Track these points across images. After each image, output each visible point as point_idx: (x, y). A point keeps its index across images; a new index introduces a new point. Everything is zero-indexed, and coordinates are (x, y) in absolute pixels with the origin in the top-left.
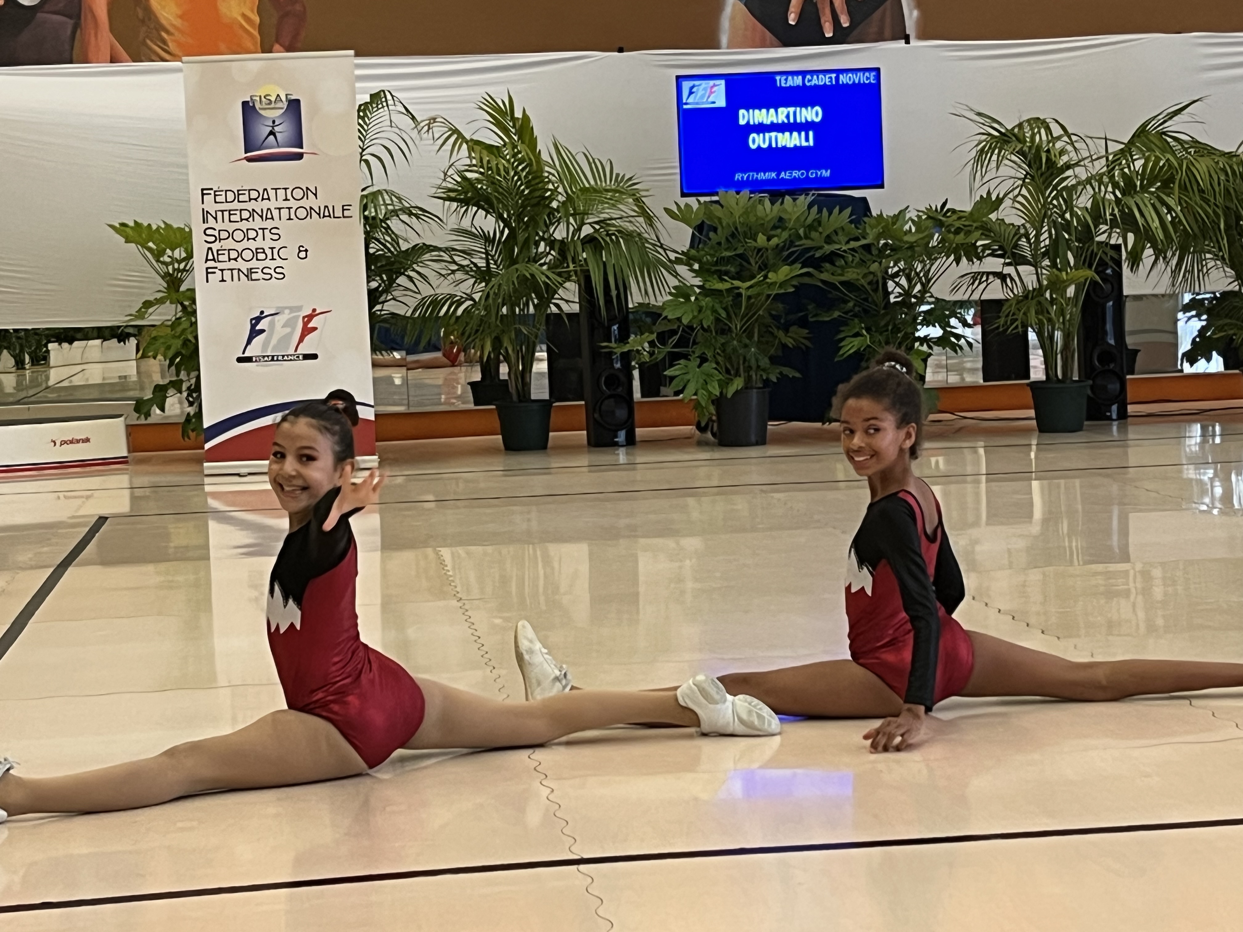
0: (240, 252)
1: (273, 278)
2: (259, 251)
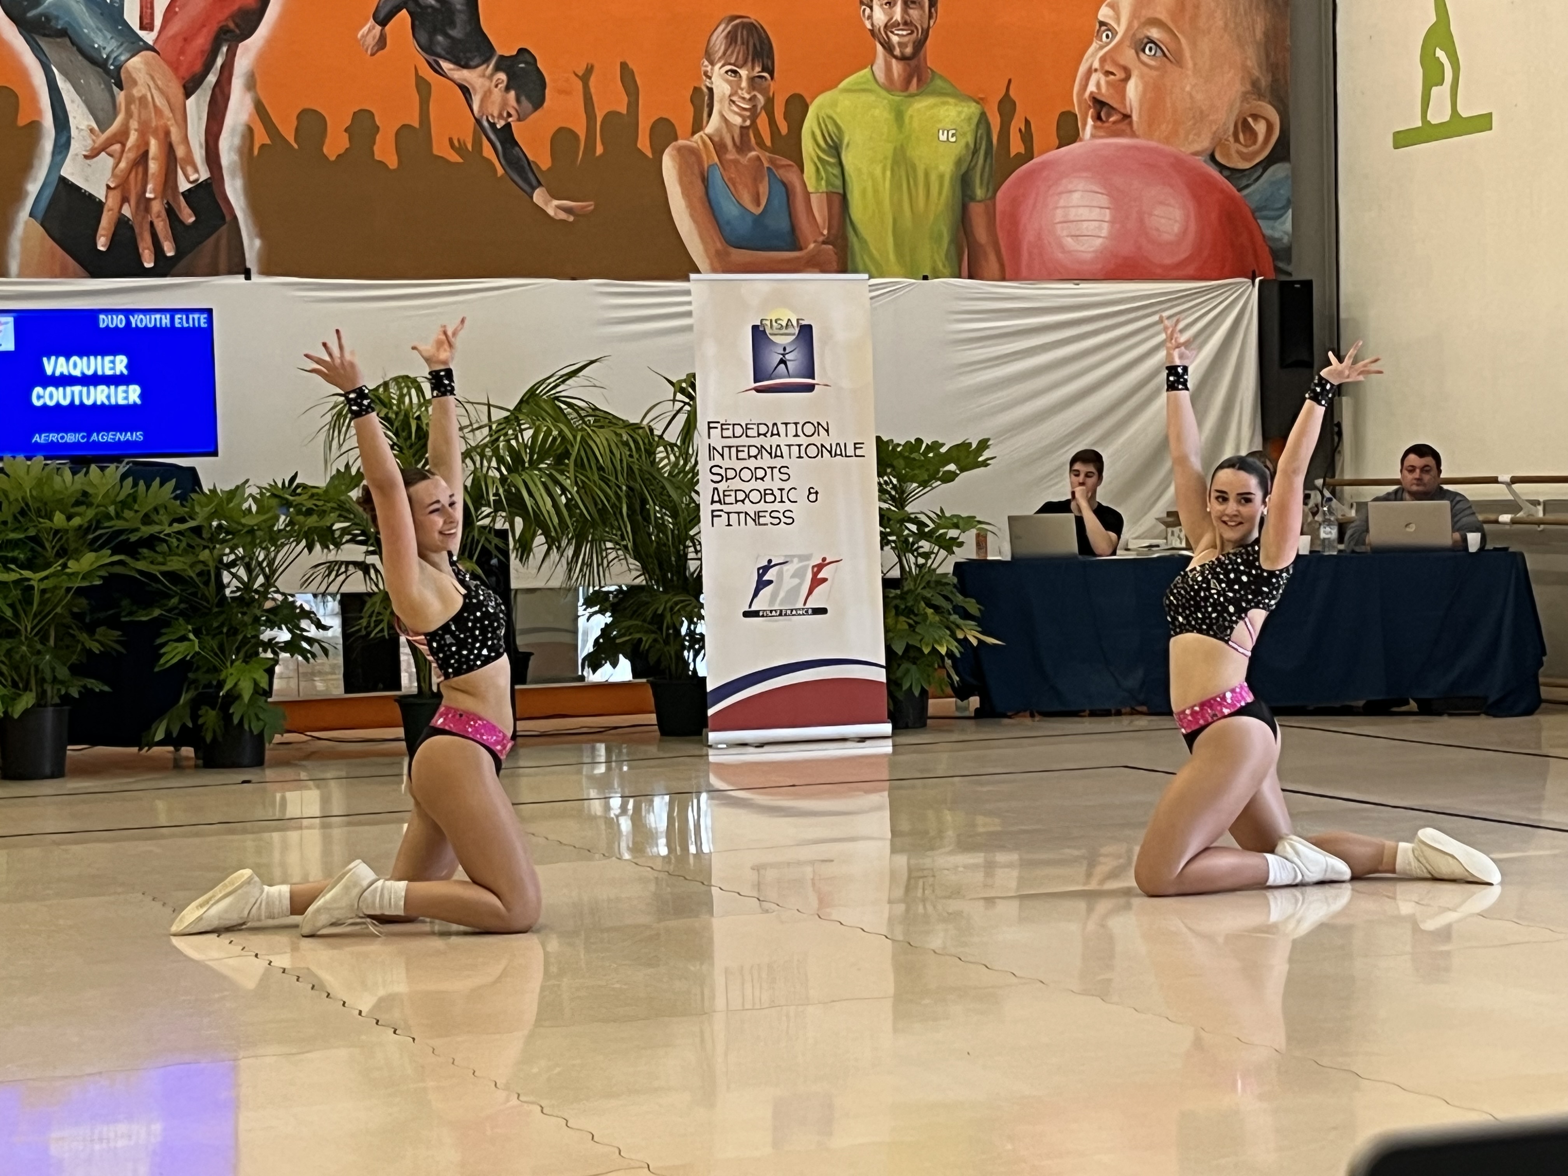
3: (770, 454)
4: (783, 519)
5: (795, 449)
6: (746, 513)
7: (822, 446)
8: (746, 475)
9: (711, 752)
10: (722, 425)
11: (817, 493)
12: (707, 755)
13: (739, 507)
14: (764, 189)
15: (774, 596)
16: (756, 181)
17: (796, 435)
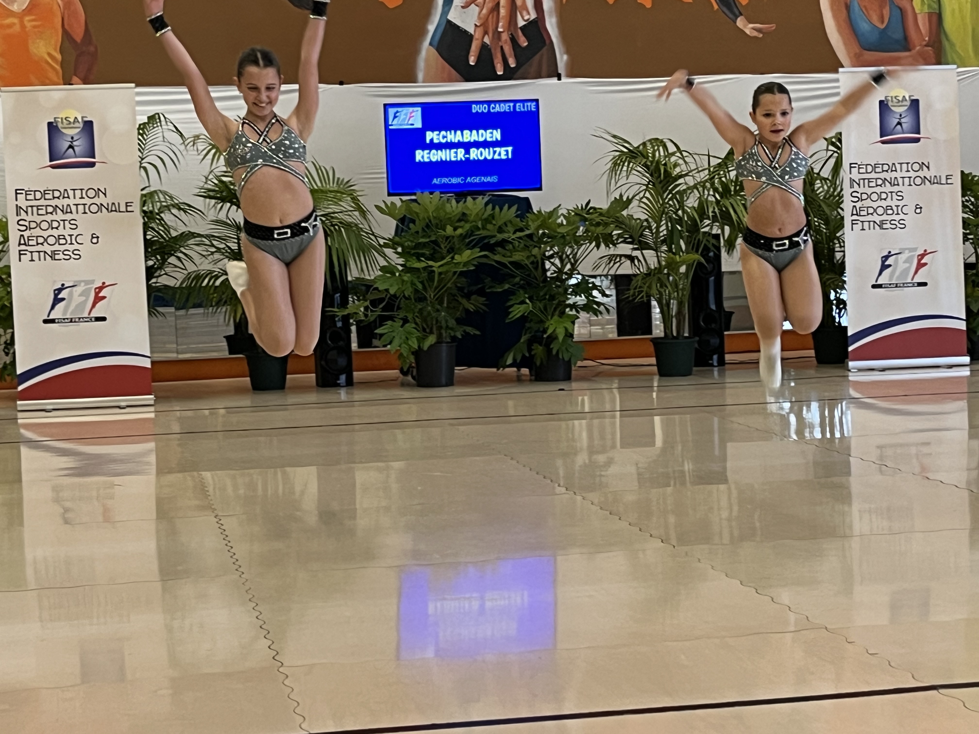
0: (46, 237)
1: (72, 259)
2: (61, 237)
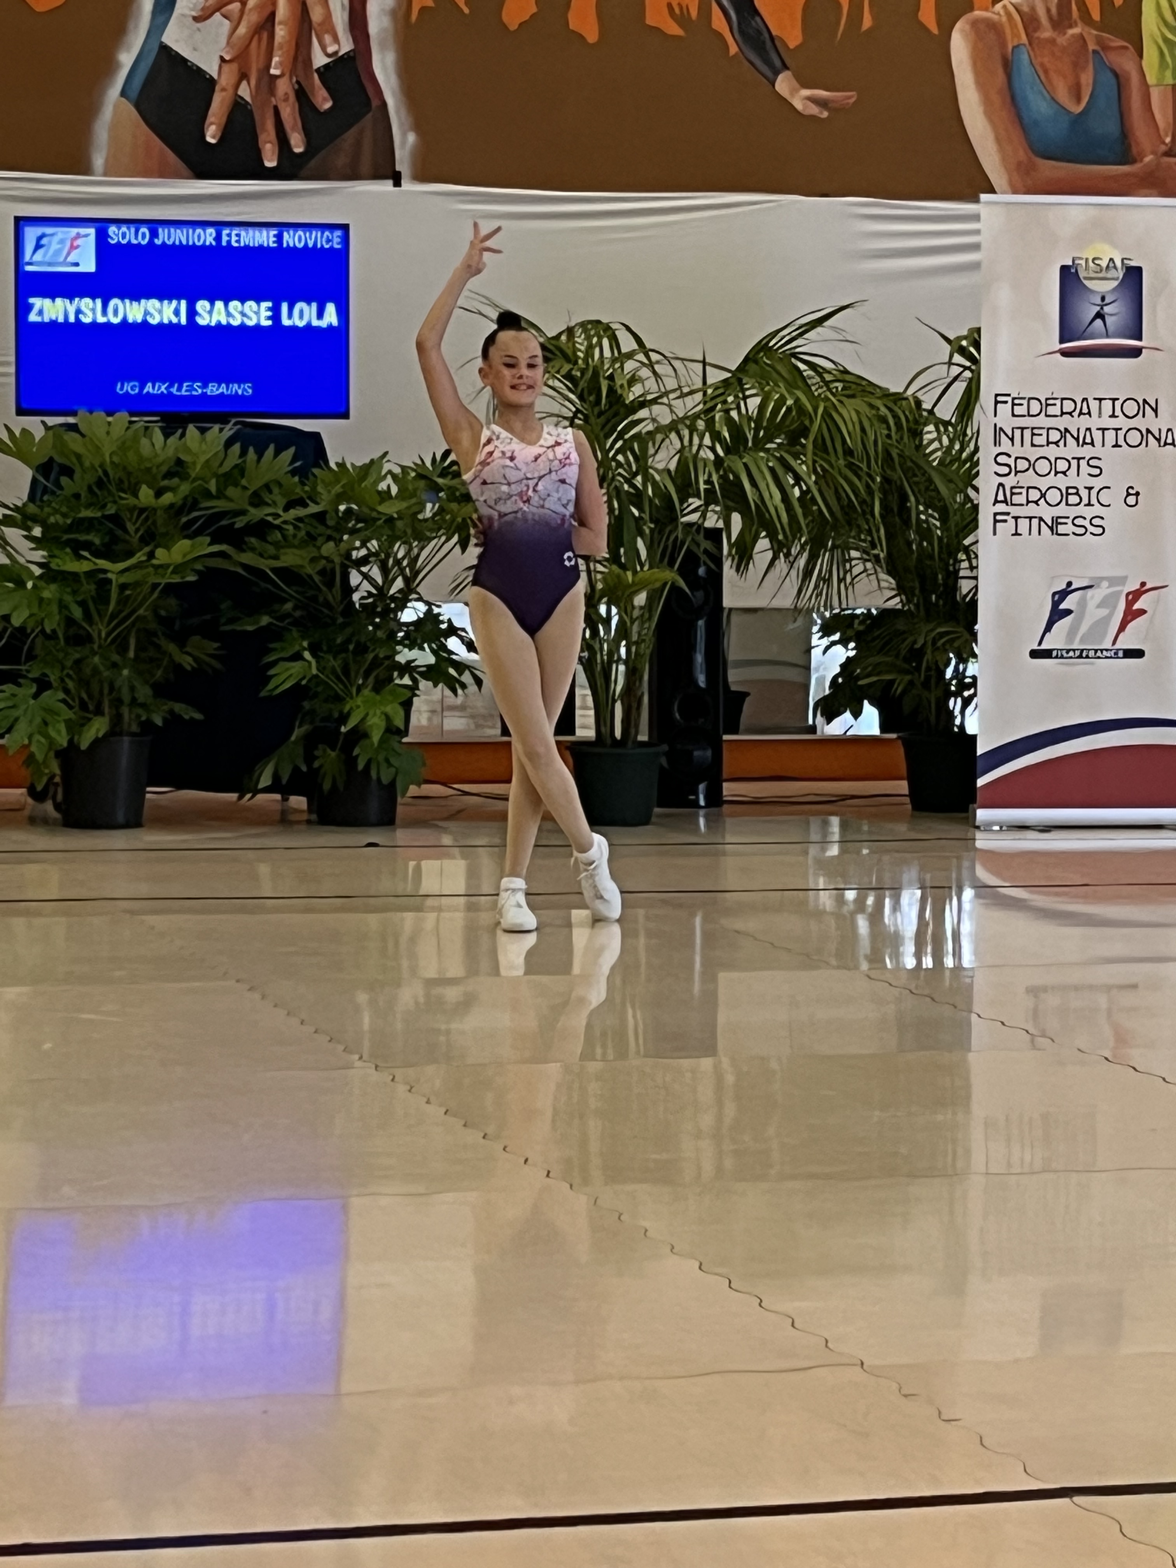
3: (1077, 439)
4: (1091, 529)
5: (1110, 436)
6: (1041, 519)
7: (1148, 431)
8: (1043, 467)
9: (978, 835)
10: (1014, 399)
11: (1137, 494)
12: (974, 839)
13: (1032, 510)
14: (1087, 79)
15: (1072, 632)
16: (1077, 66)
17: (1113, 416)
